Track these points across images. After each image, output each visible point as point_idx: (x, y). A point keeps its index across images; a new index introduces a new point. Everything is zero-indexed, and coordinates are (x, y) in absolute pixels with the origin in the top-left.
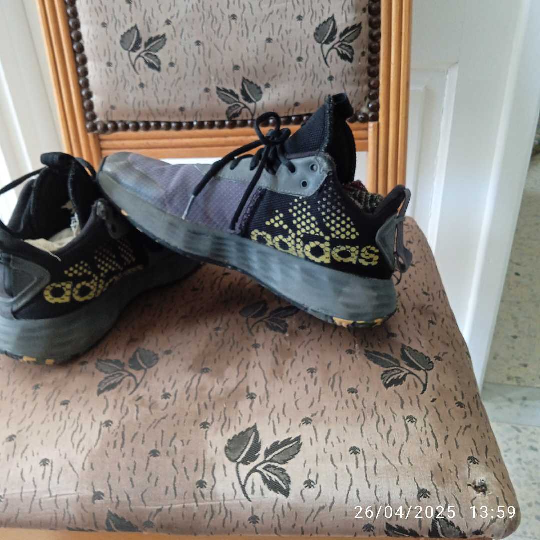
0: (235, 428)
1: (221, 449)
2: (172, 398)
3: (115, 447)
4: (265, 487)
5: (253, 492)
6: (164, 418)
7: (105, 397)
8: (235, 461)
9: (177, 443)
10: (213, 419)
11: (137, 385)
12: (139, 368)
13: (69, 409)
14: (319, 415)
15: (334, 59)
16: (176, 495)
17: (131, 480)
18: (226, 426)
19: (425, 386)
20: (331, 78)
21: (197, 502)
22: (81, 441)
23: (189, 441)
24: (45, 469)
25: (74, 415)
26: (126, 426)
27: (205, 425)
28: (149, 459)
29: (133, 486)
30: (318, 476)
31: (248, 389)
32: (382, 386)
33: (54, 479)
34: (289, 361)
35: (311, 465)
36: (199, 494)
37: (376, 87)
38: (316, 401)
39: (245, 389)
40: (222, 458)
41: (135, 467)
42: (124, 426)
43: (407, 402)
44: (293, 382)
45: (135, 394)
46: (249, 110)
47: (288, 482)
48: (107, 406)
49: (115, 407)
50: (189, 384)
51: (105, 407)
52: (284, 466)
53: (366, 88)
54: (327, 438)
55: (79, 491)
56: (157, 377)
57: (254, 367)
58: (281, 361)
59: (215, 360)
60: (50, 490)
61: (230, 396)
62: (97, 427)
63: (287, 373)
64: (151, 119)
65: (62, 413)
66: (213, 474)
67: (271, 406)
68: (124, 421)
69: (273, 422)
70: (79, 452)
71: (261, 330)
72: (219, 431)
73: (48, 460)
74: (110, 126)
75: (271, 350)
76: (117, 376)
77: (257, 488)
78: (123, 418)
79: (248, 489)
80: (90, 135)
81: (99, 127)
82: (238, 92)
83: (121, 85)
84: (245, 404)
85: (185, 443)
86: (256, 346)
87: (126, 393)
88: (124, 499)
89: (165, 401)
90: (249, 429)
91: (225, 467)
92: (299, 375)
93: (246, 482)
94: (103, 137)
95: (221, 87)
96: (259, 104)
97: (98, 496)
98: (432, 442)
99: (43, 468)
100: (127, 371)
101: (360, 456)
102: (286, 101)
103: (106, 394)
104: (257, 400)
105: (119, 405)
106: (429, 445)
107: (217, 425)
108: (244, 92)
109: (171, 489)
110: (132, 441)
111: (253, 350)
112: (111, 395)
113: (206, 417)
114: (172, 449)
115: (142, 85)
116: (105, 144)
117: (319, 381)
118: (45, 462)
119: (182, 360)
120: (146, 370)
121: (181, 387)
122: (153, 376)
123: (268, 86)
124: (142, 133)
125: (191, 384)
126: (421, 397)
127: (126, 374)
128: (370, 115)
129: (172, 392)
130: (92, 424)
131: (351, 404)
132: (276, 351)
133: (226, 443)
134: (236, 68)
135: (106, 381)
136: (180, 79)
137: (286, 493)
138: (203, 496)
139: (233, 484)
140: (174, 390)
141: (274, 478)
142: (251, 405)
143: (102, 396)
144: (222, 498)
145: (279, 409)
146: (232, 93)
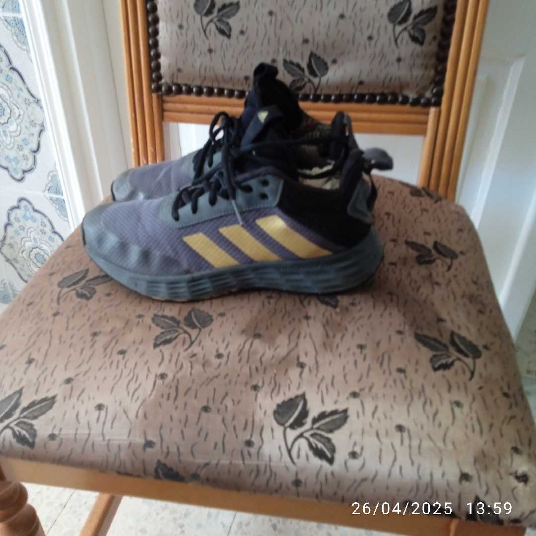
0: (284, 393)
1: (270, 412)
2: (225, 359)
3: (168, 398)
4: (311, 454)
5: (299, 456)
6: (217, 377)
7: (161, 351)
8: (283, 424)
9: (228, 402)
10: (263, 383)
11: (192, 343)
12: (194, 326)
13: (126, 359)
14: (367, 390)
15: (404, 42)
16: (224, 451)
17: (182, 432)
18: (276, 391)
19: (472, 373)
20: (399, 60)
21: (243, 459)
22: (136, 390)
23: (239, 402)
24: (99, 414)
25: (131, 365)
26: (180, 380)
27: (255, 388)
28: (200, 414)
29: (183, 438)
30: (362, 449)
31: (298, 358)
32: (430, 368)
33: (108, 424)
34: (339, 336)
35: (357, 437)
36: (246, 453)
37: (443, 73)
38: (365, 376)
39: (296, 357)
40: (270, 421)
41: (187, 421)
42: (178, 381)
43: (454, 387)
44: (342, 355)
45: (189, 350)
46: (313, 84)
47: (333, 450)
48: (163, 359)
49: (170, 361)
50: (241, 347)
51: (160, 360)
52: (330, 436)
53: (432, 73)
54: (374, 414)
55: (131, 437)
56: (211, 337)
57: (305, 337)
58: (331, 334)
59: (267, 328)
60: (103, 434)
61: (280, 363)
62: (152, 378)
63: (337, 346)
64: (215, 85)
65: (118, 362)
66: (261, 434)
67: (320, 376)
68: (179, 375)
69: (322, 392)
70: (134, 401)
71: (313, 303)
72: (269, 394)
73: (104, 406)
74: (174, 88)
75: (322, 322)
76: (172, 332)
77: (303, 453)
78: (177, 372)
79: (294, 453)
80: (154, 95)
81: (163, 89)
82: (304, 65)
83: (190, 48)
84: (294, 372)
85: (236, 403)
86: (307, 318)
87: (180, 349)
88: (173, 449)
89: (218, 361)
90: (297, 397)
91: (272, 430)
92: (349, 349)
93: (292, 445)
94: (166, 98)
95: (288, 59)
96: (324, 79)
97: (149, 444)
98: (477, 428)
99: (97, 412)
100: (181, 328)
101: (405, 435)
102: (351, 79)
103: (162, 347)
104: (306, 370)
105: (174, 360)
106: (474, 431)
107: (266, 389)
108: (310, 66)
109: (220, 445)
110: (185, 394)
111: (304, 322)
112: (167, 349)
113: (257, 380)
114: (223, 407)
115: (210, 51)
116: (167, 106)
117: (368, 358)
118: (100, 407)
119: (235, 323)
120: (200, 330)
121: (233, 349)
122: (207, 336)
123: (334, 62)
124: (204, 98)
125: (244, 347)
126: (469, 384)
127: (180, 331)
128: (433, 100)
129: (225, 353)
130: (147, 375)
131: (398, 383)
132: (326, 324)
133: (274, 407)
134: (306, 41)
135: (162, 336)
136: (248, 47)
137: (331, 461)
138: (249, 454)
139: (280, 448)
140: (227, 351)
141: (320, 445)
142: (301, 374)
143: (158, 349)
144: (268, 459)
145: (328, 380)
146: (298, 66)
